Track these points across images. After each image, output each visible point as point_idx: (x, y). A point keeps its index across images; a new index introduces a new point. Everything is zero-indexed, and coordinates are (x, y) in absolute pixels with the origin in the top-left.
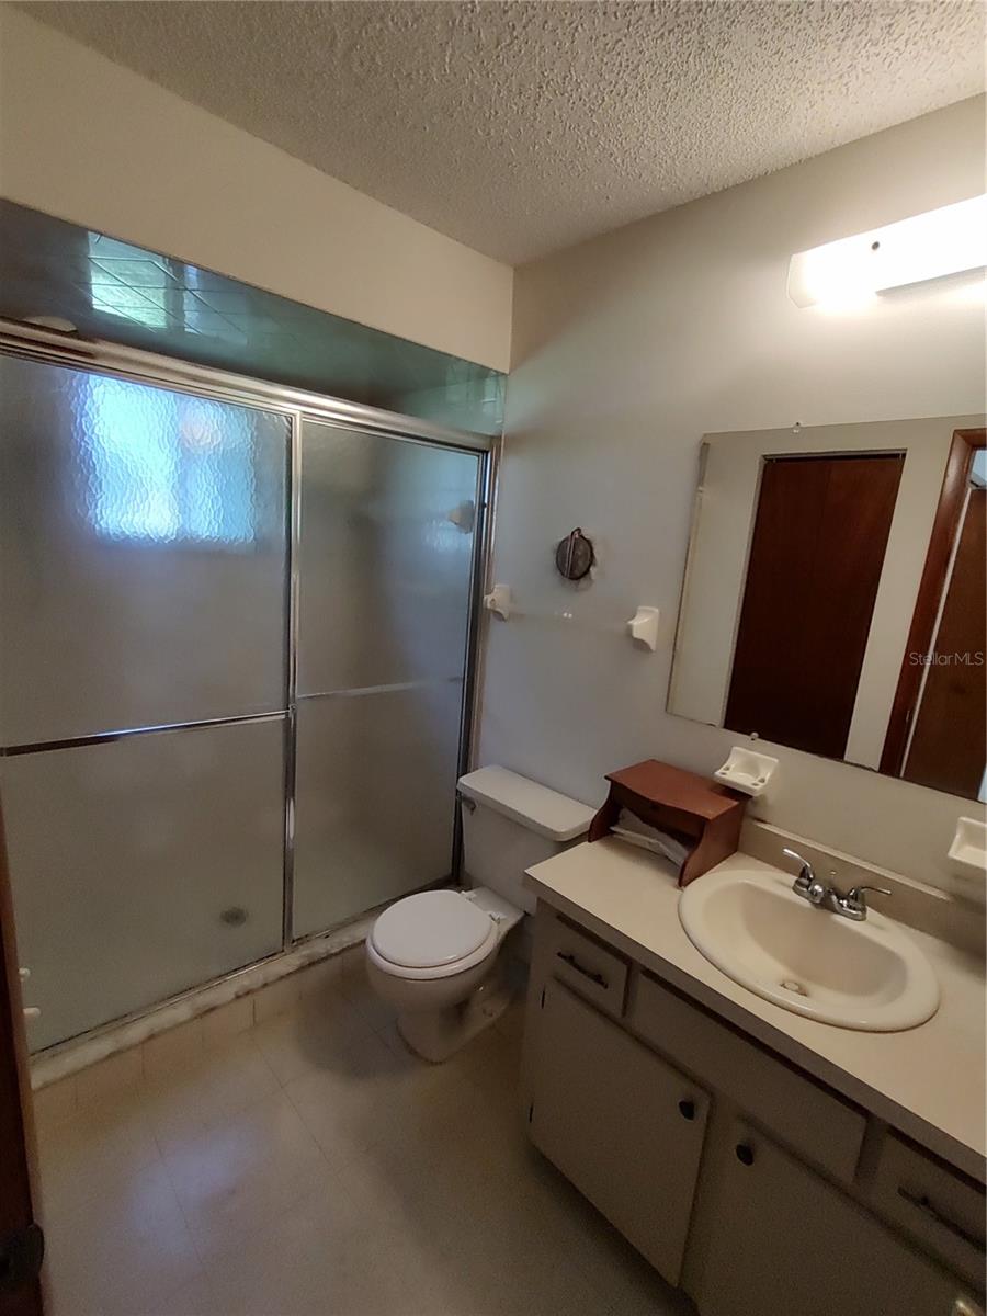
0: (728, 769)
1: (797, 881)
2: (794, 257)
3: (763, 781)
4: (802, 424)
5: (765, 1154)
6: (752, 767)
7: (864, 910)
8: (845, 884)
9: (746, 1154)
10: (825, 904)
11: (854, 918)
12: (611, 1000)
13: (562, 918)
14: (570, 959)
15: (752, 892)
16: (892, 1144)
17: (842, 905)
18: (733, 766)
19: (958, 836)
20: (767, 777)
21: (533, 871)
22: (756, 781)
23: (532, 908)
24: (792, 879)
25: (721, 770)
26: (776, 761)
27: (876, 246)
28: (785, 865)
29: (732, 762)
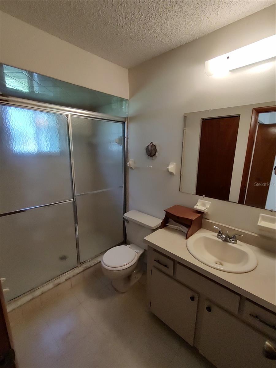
0: (197, 206)
1: (218, 235)
2: (206, 62)
3: (207, 208)
4: (211, 109)
5: (214, 309)
6: (204, 205)
7: (236, 241)
8: (231, 234)
9: (209, 309)
10: (226, 240)
11: (233, 243)
12: (170, 271)
13: (155, 250)
14: (158, 261)
15: (206, 238)
16: (247, 303)
17: (230, 240)
18: (198, 205)
19: (260, 219)
20: (208, 207)
21: (146, 238)
22: (205, 209)
23: (146, 248)
24: (217, 234)
25: (196, 206)
26: (210, 202)
27: (228, 58)
28: (214, 230)
29: (198, 204)
